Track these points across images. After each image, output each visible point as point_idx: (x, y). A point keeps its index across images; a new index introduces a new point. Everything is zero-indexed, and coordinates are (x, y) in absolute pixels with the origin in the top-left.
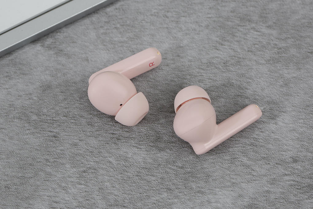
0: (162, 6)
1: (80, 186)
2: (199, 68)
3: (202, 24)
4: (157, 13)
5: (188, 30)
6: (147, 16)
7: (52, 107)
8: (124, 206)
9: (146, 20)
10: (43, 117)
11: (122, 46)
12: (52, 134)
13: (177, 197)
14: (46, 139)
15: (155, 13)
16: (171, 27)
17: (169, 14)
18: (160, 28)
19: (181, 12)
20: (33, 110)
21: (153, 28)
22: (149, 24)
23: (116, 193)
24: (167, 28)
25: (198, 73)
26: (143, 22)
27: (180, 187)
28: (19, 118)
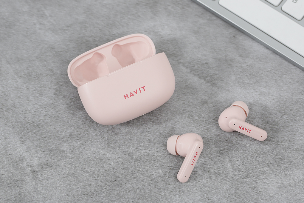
0: (274, 67)
1: (219, 158)
2: (291, 103)
3: (295, 80)
4: (271, 71)
5: (287, 82)
6: (264, 71)
7: (207, 114)
8: (242, 171)
9: (264, 73)
10: (202, 118)
11: (249, 86)
12: (206, 128)
13: (272, 170)
14: (203, 130)
15: (269, 70)
16: (277, 79)
17: (277, 72)
18: (271, 79)
19: (284, 72)
20: (196, 114)
21: (267, 78)
22: (265, 76)
23: (238, 164)
24: (275, 79)
25: (290, 105)
26: (262, 74)
27: (274, 165)
28: (188, 117)
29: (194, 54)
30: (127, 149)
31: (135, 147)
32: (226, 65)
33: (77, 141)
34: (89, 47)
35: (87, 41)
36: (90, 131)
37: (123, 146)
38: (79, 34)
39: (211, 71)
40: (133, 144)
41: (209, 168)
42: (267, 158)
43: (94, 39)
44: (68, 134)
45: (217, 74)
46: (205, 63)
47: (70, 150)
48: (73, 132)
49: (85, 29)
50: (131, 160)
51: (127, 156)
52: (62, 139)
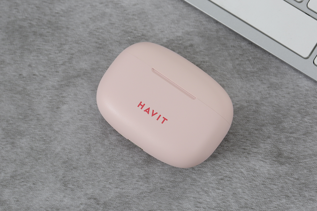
29: (172, 32)
30: (92, 190)
31: (102, 186)
32: (218, 45)
33: (22, 184)
34: (24, 36)
35: (21, 27)
36: (38, 167)
37: (86, 186)
38: (9, 18)
39: (198, 57)
40: (99, 182)
41: (205, 208)
42: (285, 185)
43: (30, 24)
44: (9, 175)
45: (207, 62)
46: (189, 45)
47: (15, 199)
48: (15, 171)
49: (16, 9)
50: (98, 206)
51: (92, 201)
52: (2, 183)
